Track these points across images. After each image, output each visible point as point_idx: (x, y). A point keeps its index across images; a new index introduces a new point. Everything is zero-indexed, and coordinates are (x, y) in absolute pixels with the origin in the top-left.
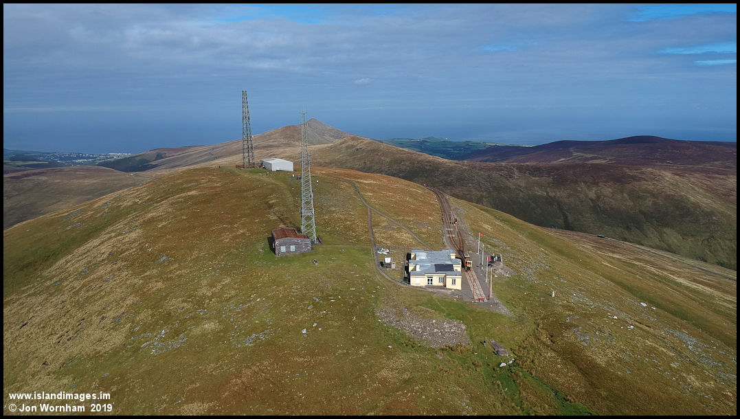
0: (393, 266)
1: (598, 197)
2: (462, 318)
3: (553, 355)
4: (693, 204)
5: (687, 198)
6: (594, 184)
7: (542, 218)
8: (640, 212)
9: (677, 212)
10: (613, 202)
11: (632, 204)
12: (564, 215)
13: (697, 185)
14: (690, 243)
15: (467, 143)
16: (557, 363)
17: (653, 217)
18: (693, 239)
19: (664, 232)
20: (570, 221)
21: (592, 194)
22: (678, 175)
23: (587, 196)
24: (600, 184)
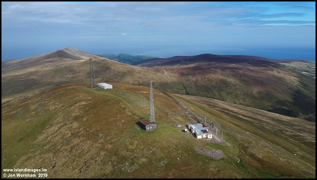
0: (188, 132)
1: (197, 81)
2: (220, 149)
3: (248, 157)
4: (229, 82)
5: (227, 80)
6: (194, 76)
7: (178, 90)
8: (212, 86)
9: (224, 85)
10: (202, 83)
11: (208, 83)
12: (185, 88)
13: (229, 75)
14: (230, 97)
15: (138, 56)
16: (251, 159)
17: (216, 88)
18: (231, 95)
19: (221, 93)
20: (188, 91)
21: (194, 80)
22: (222, 71)
23: (192, 81)
24: (197, 76)
